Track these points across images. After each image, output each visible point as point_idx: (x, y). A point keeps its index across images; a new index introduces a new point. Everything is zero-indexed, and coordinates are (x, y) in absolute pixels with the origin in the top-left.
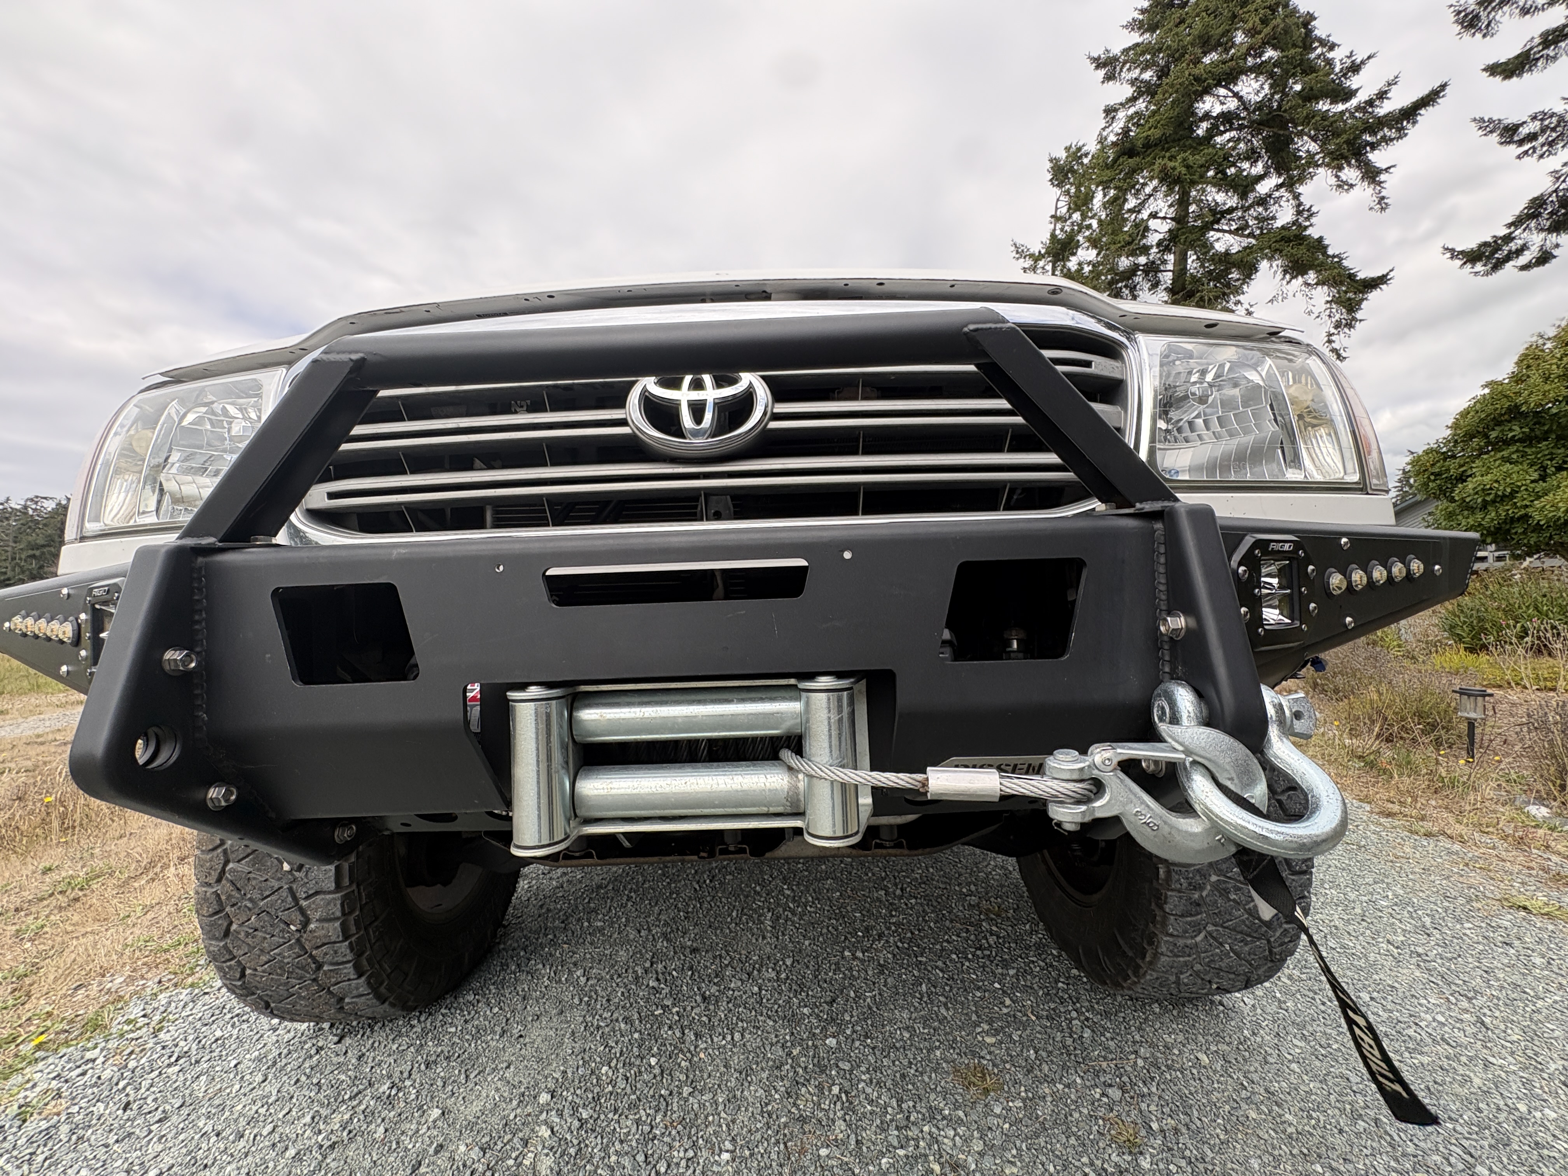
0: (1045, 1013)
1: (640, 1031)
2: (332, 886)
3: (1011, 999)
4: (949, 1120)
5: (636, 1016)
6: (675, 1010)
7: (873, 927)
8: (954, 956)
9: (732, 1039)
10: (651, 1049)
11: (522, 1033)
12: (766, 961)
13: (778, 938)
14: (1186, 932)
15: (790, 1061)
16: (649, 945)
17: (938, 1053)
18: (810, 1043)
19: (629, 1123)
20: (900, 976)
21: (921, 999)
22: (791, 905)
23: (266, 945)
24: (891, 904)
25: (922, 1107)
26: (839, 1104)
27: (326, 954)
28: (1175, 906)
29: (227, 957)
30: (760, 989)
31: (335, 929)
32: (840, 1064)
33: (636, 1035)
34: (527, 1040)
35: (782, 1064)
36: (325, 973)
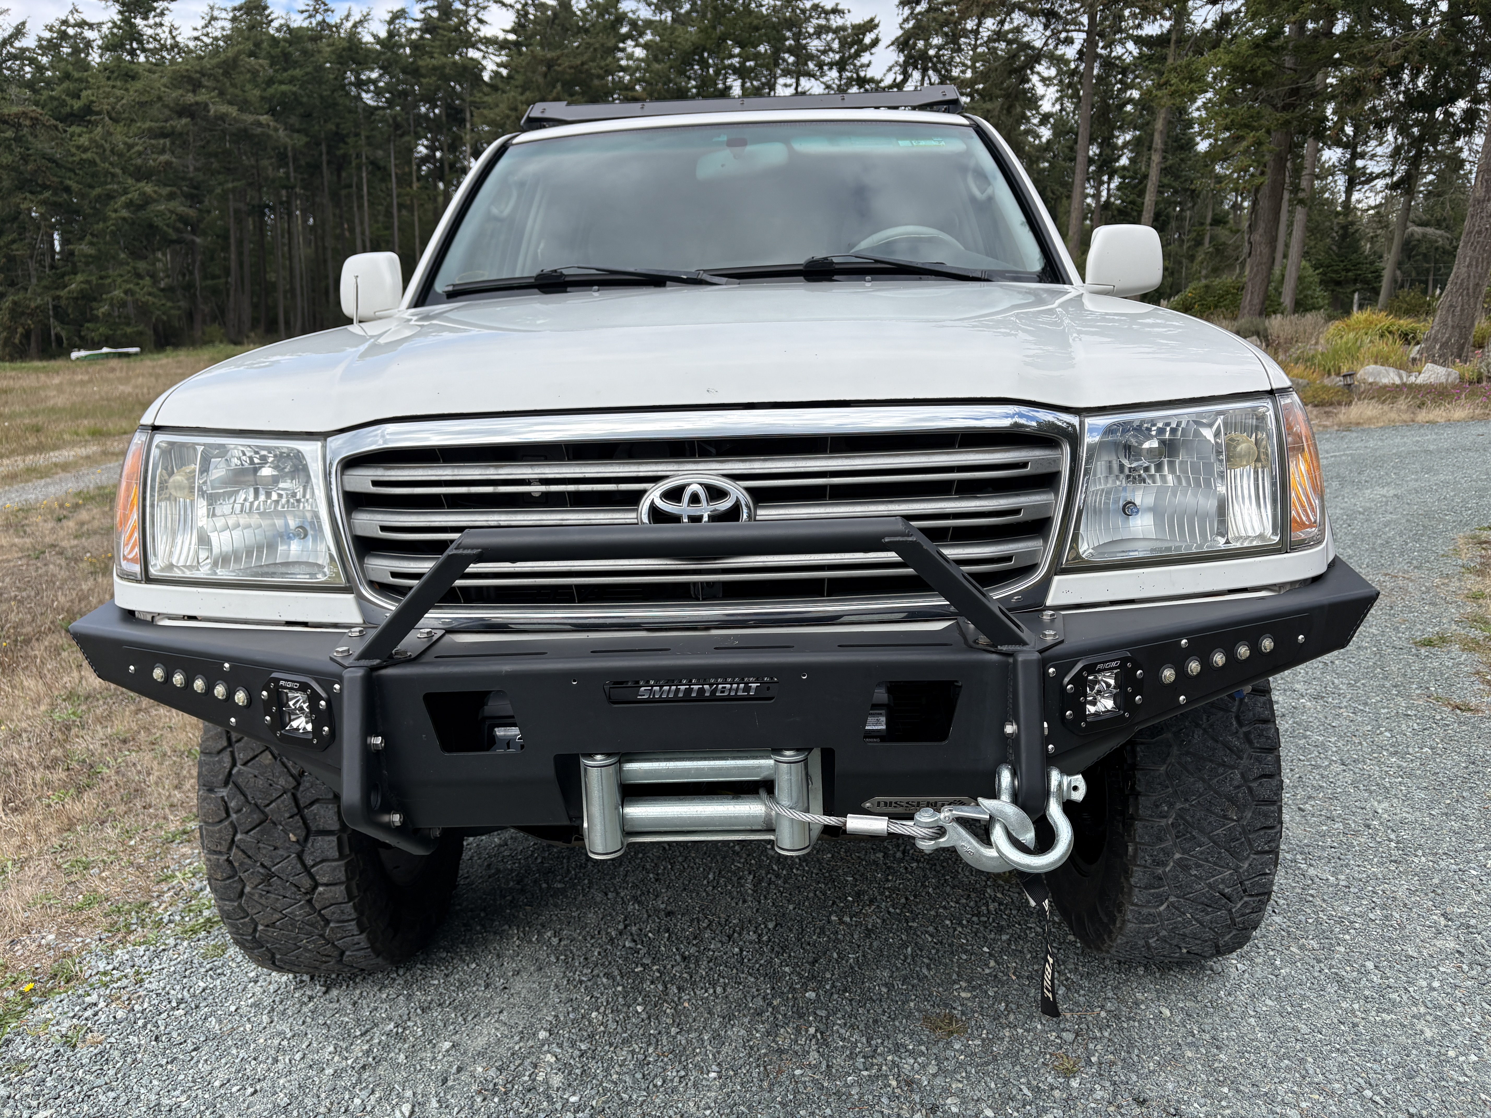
0: (1026, 974)
1: (623, 985)
2: (336, 855)
3: (996, 961)
4: (911, 1053)
5: (616, 973)
6: (655, 968)
7: (864, 892)
8: (948, 922)
9: (715, 992)
10: (636, 999)
11: (507, 986)
12: (746, 924)
13: (759, 902)
14: (1149, 902)
15: (770, 1009)
16: (619, 907)
17: (912, 1004)
18: (790, 996)
19: (624, 1053)
20: (886, 940)
21: (904, 961)
22: (775, 867)
23: (278, 905)
24: (889, 868)
25: (889, 1044)
26: (814, 1041)
27: (334, 913)
28: (1140, 880)
29: (242, 915)
30: (741, 950)
31: (341, 892)
32: (818, 1012)
33: (620, 988)
34: (512, 991)
35: (763, 1012)
36: (332, 929)
